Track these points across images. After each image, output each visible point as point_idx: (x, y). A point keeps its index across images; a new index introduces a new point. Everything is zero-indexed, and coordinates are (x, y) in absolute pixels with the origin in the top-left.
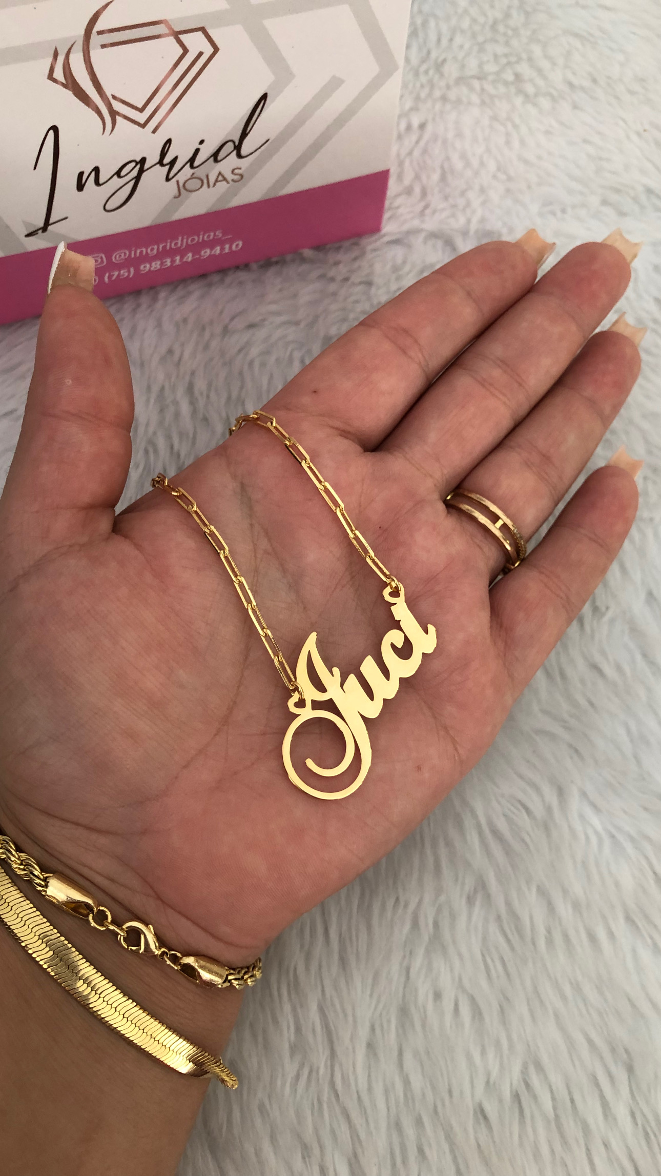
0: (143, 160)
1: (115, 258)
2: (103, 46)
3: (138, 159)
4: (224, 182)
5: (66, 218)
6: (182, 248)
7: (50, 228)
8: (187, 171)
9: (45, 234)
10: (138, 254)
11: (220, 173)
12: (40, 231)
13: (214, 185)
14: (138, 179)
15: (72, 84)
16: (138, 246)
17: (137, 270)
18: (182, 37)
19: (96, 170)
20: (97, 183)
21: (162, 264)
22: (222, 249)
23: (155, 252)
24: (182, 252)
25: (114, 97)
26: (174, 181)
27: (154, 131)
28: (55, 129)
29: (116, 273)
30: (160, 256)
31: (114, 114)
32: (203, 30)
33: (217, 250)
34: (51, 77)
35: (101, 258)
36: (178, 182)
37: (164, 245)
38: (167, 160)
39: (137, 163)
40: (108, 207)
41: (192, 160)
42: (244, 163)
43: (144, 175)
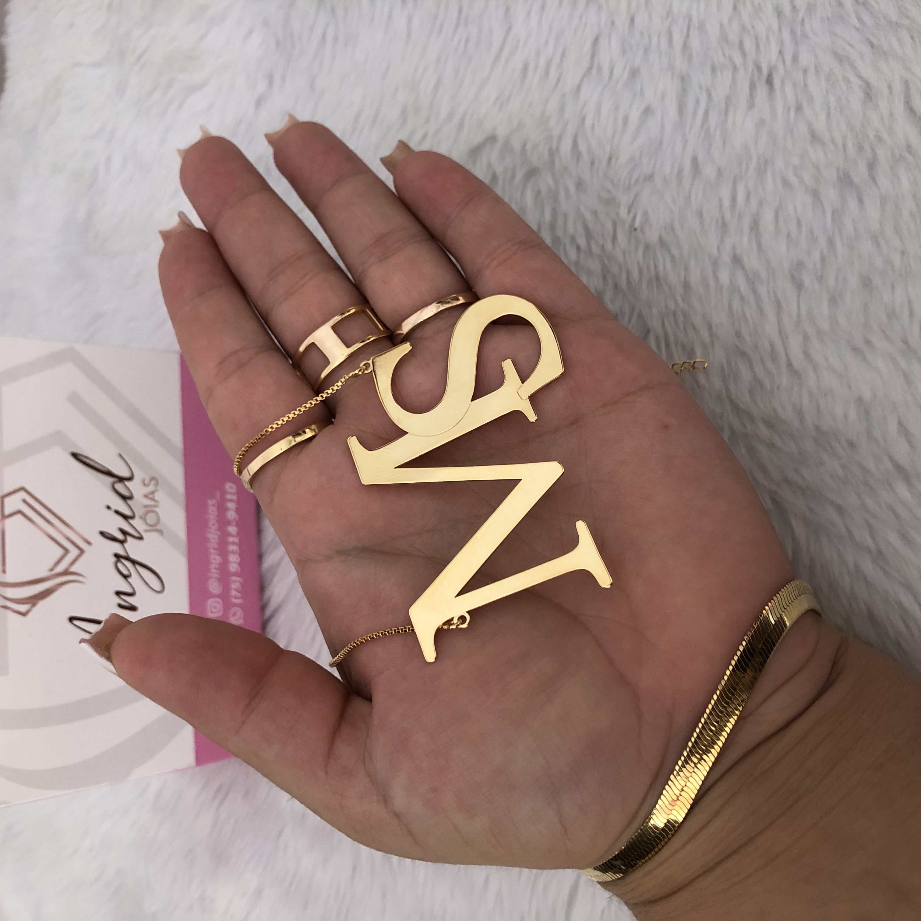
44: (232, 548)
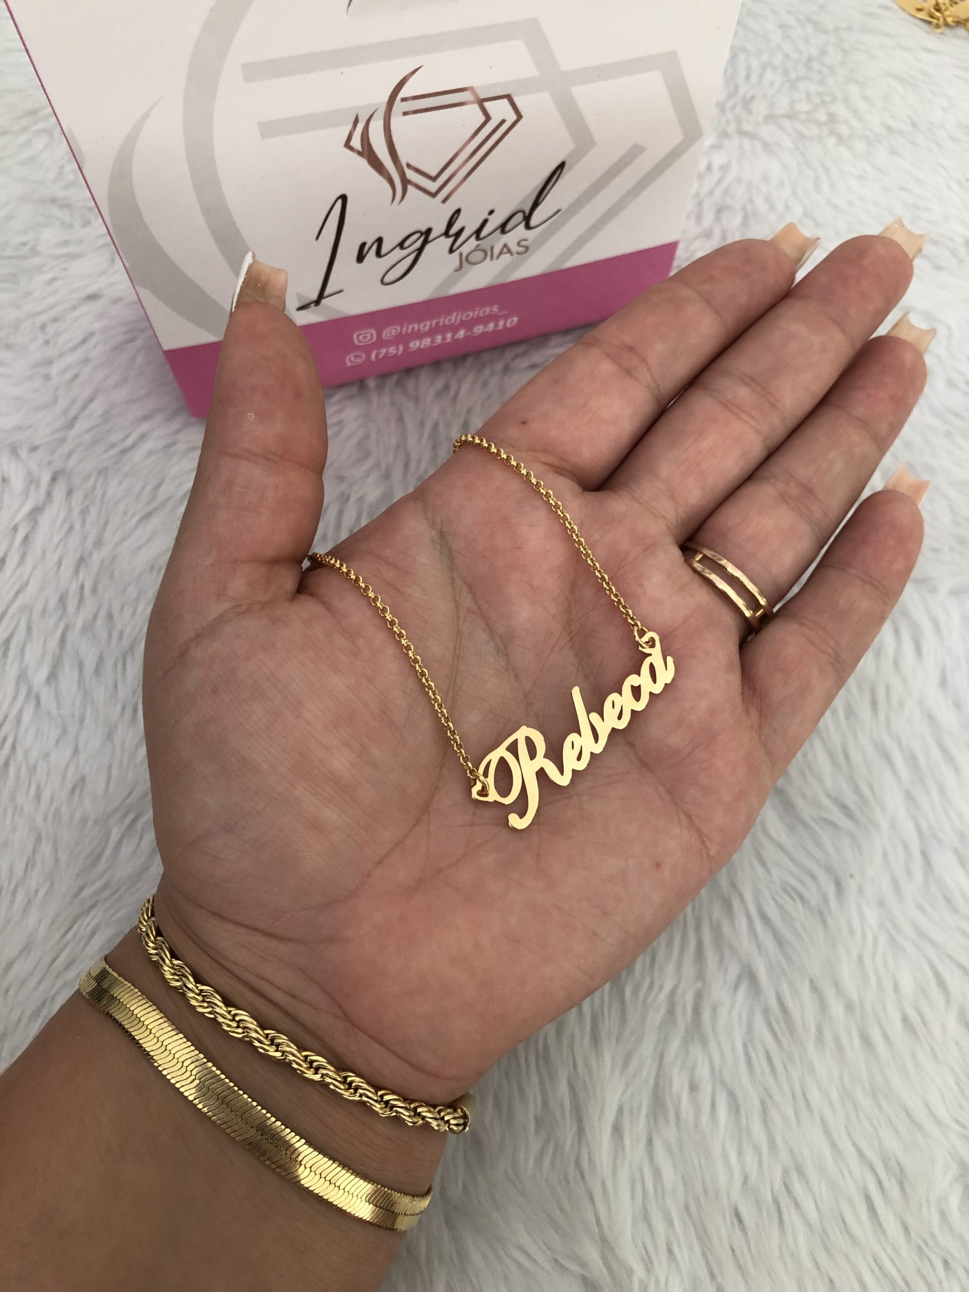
0: (429, 231)
1: (386, 334)
2: (405, 114)
3: (424, 229)
4: (508, 255)
5: (341, 291)
6: (456, 324)
7: (324, 301)
8: (473, 242)
9: (317, 307)
10: (409, 331)
11: (505, 246)
12: (313, 305)
13: (498, 257)
14: (420, 250)
15: (368, 153)
16: (410, 322)
17: (406, 347)
18: (486, 104)
19: (380, 241)
20: (379, 254)
21: (432, 341)
22: (496, 325)
23: (427, 328)
24: (454, 329)
25: (409, 166)
26: (456, 254)
27: (444, 201)
28: (344, 198)
29: (384, 351)
30: (432, 332)
31: (405, 182)
32: (509, 97)
33: (491, 326)
34: (348, 145)
35: (372, 335)
36: (461, 254)
37: (438, 320)
38: (453, 230)
39: (422, 233)
40: (387, 279)
41: (478, 232)
42: (531, 235)
43: (428, 247)
44: (439, 339)
